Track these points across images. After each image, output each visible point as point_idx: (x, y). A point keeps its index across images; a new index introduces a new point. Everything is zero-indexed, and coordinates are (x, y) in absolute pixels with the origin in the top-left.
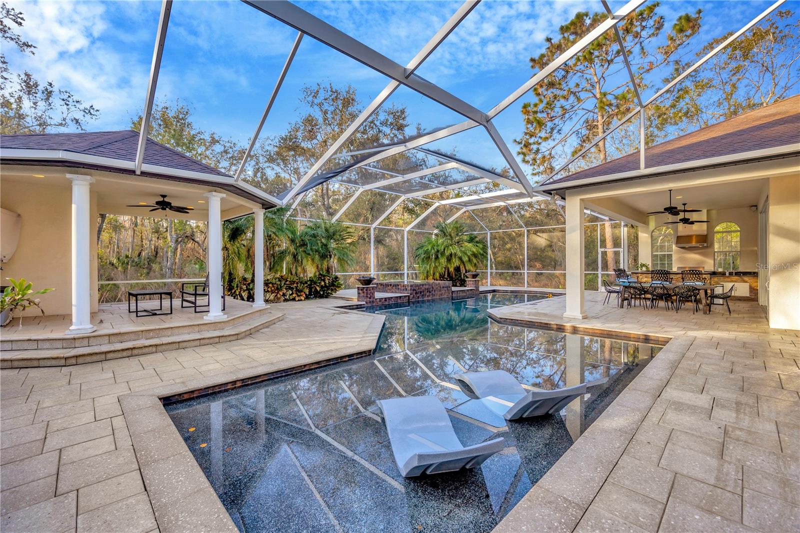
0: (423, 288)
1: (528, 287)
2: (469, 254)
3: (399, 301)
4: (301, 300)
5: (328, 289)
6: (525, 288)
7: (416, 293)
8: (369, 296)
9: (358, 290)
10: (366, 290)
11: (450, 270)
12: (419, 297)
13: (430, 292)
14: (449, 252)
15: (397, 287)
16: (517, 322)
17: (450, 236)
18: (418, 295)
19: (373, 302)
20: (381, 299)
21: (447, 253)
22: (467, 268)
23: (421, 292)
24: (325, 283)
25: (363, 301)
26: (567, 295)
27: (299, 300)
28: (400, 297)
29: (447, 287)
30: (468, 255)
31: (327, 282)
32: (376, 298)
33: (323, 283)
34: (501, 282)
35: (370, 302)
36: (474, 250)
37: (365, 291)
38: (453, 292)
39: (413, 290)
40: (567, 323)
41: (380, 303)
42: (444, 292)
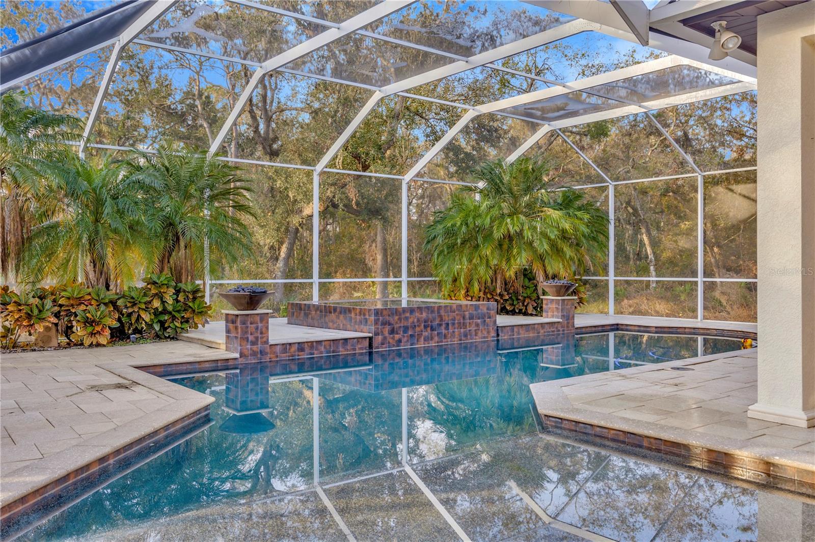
0: (413, 319)
1: (705, 318)
2: (553, 237)
3: (342, 351)
4: (98, 345)
5: (174, 318)
6: (699, 322)
7: (392, 332)
8: (251, 338)
9: (227, 321)
10: (244, 323)
11: (508, 275)
12: (400, 341)
13: (432, 329)
14: (503, 230)
15: (348, 315)
16: (589, 430)
17: (511, 191)
18: (397, 337)
19: (262, 352)
20: (286, 346)
21: (497, 234)
22: (550, 271)
23: (406, 329)
24: (163, 302)
25: (235, 351)
26: (759, 349)
27: (91, 345)
28: (346, 340)
29: (483, 317)
30: (549, 239)
31: (170, 301)
32: (271, 342)
33: (156, 304)
34: (661, 306)
35: (254, 354)
36: (567, 226)
37: (238, 324)
38: (498, 329)
39: (384, 324)
40: (744, 445)
41: (284, 356)
42: (473, 328)
